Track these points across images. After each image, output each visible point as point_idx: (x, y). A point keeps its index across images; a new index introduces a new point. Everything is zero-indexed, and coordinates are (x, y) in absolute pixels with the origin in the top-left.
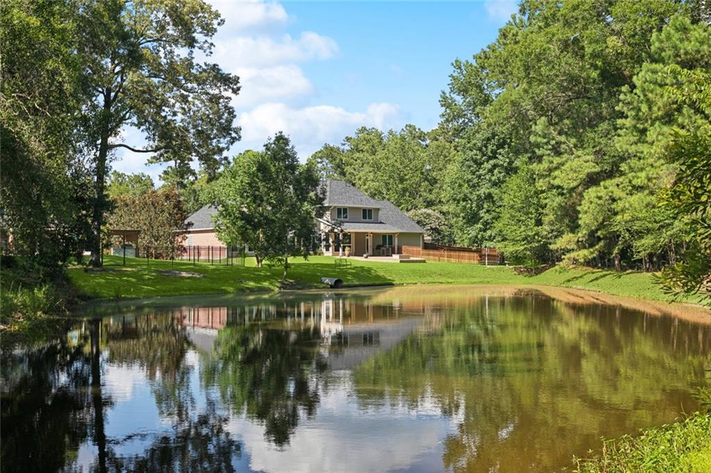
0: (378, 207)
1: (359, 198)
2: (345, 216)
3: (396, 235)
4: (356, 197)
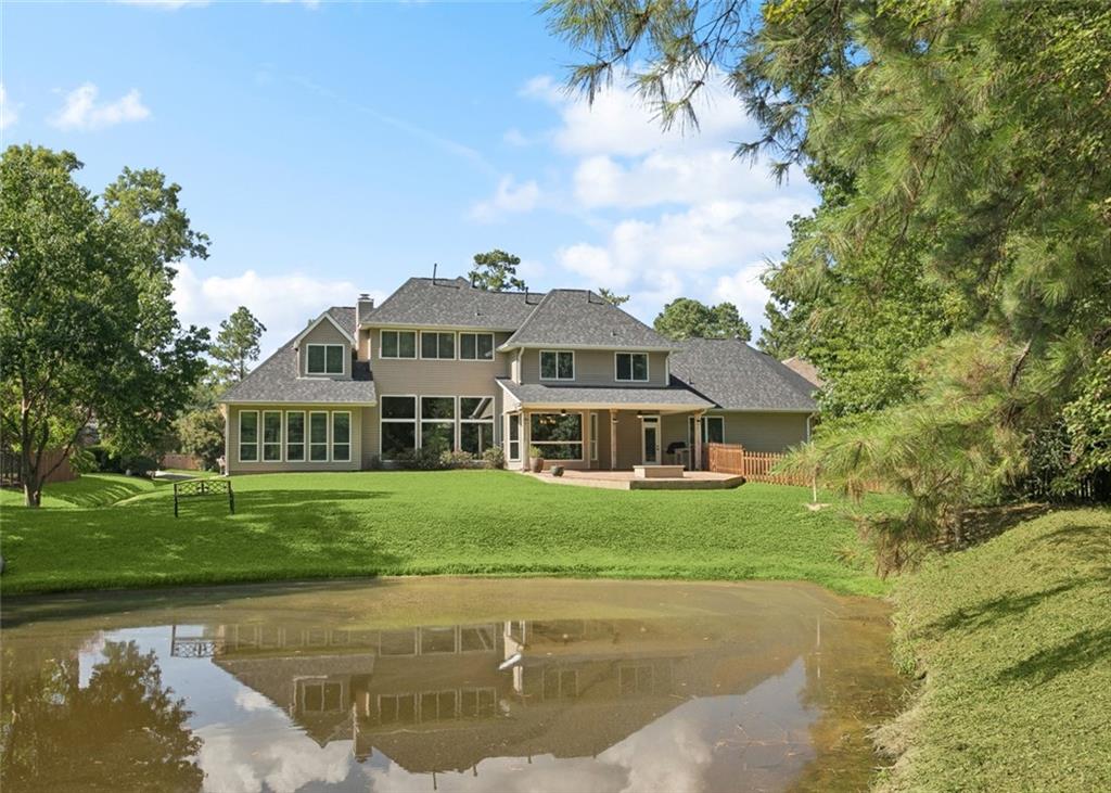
0: (664, 349)
1: (613, 327)
2: (567, 372)
3: (698, 417)
4: (604, 326)
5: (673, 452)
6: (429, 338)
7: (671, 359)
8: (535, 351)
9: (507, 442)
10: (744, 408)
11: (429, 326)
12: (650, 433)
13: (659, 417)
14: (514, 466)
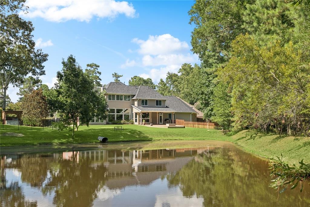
0: (165, 99)
1: (155, 95)
2: (146, 104)
3: (173, 114)
4: (153, 94)
5: (166, 121)
6: (118, 96)
7: (166, 102)
8: (141, 99)
9: (134, 118)
10: (179, 112)
11: (118, 94)
12: (161, 117)
13: (163, 114)
14: (136, 124)
